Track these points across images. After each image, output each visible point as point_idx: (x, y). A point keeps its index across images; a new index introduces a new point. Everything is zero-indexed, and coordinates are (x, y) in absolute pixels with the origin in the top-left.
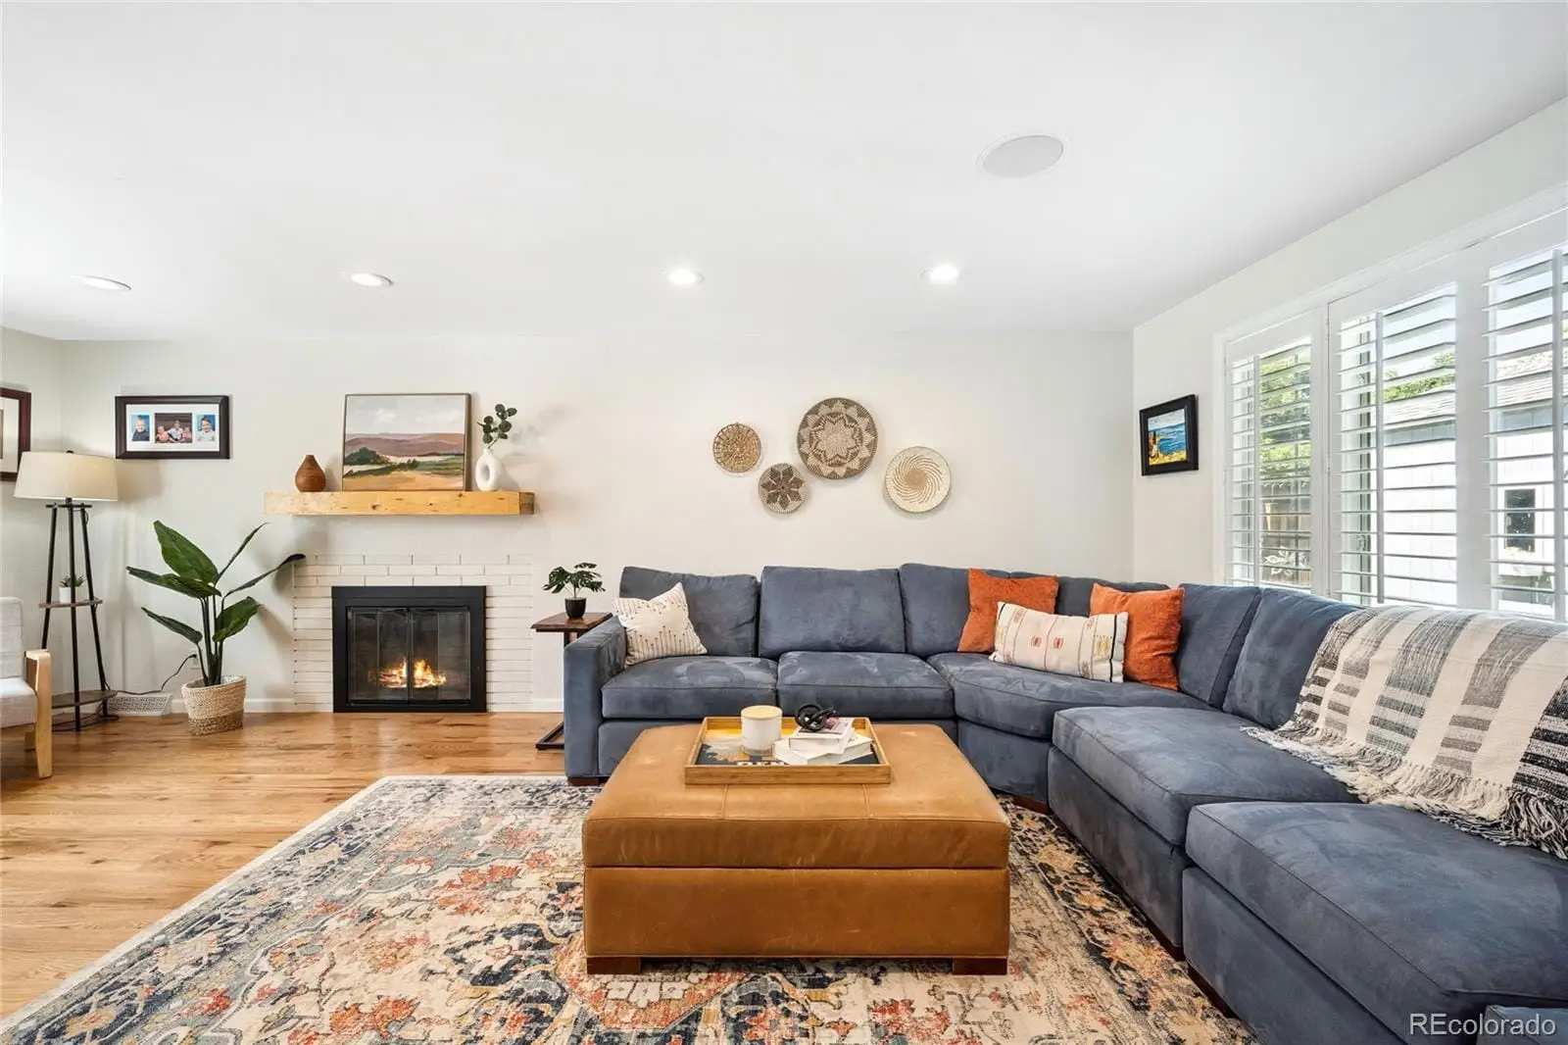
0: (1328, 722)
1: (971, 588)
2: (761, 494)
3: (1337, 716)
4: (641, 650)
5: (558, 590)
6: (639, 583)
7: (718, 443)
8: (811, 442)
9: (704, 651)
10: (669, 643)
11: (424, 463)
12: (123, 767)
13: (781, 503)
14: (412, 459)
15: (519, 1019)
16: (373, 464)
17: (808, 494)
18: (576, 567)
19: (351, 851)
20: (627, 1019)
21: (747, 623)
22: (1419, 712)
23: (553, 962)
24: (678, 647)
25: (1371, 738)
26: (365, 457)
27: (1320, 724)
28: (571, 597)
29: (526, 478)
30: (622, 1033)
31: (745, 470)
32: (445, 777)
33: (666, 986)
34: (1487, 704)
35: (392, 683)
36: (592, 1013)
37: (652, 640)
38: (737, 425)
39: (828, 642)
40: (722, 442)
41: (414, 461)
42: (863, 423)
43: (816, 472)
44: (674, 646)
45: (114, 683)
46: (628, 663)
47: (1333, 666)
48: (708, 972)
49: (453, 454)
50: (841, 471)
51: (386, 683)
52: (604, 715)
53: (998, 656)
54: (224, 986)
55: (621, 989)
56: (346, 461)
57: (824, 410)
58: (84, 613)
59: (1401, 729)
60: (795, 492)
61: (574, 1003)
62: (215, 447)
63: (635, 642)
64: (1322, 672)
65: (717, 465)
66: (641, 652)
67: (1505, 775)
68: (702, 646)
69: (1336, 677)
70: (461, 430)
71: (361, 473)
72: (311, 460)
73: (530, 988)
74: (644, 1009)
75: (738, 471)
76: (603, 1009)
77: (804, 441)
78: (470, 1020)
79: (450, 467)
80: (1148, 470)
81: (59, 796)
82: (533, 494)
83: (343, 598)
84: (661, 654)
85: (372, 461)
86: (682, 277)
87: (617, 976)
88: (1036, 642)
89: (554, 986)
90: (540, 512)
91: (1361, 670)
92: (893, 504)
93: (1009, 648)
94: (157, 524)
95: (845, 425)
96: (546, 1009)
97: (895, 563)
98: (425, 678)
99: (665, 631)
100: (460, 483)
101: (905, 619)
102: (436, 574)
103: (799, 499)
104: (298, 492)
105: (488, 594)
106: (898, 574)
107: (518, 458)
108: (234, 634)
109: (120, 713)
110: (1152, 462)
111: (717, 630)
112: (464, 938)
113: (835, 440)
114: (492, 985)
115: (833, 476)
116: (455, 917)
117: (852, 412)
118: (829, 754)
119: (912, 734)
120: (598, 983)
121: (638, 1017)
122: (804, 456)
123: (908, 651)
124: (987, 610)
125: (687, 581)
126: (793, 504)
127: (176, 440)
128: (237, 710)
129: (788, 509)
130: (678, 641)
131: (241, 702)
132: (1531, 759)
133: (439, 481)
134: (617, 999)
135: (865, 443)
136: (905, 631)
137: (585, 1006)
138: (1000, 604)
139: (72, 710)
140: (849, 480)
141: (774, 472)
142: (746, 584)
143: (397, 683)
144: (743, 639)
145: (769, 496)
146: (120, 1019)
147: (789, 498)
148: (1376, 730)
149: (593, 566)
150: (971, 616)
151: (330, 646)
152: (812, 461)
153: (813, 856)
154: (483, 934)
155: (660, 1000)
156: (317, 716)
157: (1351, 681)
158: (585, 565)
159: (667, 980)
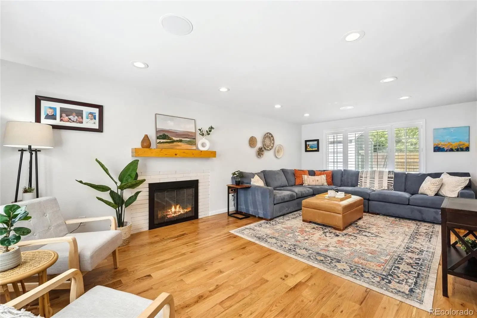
0: (364, 184)
1: (295, 173)
3: (365, 183)
11: (184, 140)
13: (260, 156)
14: (180, 139)
17: (264, 154)
22: (374, 181)
25: (370, 185)
26: (164, 137)
27: (363, 185)
34: (382, 178)
35: (169, 215)
40: (250, 141)
41: (181, 140)
42: (272, 139)
43: (265, 149)
47: (362, 178)
49: (192, 138)
50: (269, 149)
51: (167, 215)
52: (275, 203)
56: (158, 138)
57: (266, 135)
59: (373, 183)
62: (96, 127)
64: (361, 179)
65: (249, 146)
67: (387, 185)
69: (363, 179)
70: (193, 130)
71: (163, 143)
72: (146, 136)
75: (253, 148)
79: (191, 142)
80: (306, 151)
85: (167, 138)
88: (313, 181)
91: (366, 178)
92: (276, 156)
93: (309, 183)
95: (269, 139)
98: (179, 211)
100: (195, 147)
101: (287, 180)
105: (199, 182)
106: (283, 171)
110: (307, 150)
113: (267, 142)
117: (270, 136)
124: (300, 177)
126: (262, 156)
127: (73, 121)
132: (388, 183)
133: (189, 146)
135: (272, 143)
138: (303, 175)
141: (259, 148)
143: (170, 214)
145: (258, 154)
147: (261, 154)
148: (370, 184)
150: (297, 178)
151: (148, 206)
152: (265, 146)
156: (143, 233)
157: (366, 179)
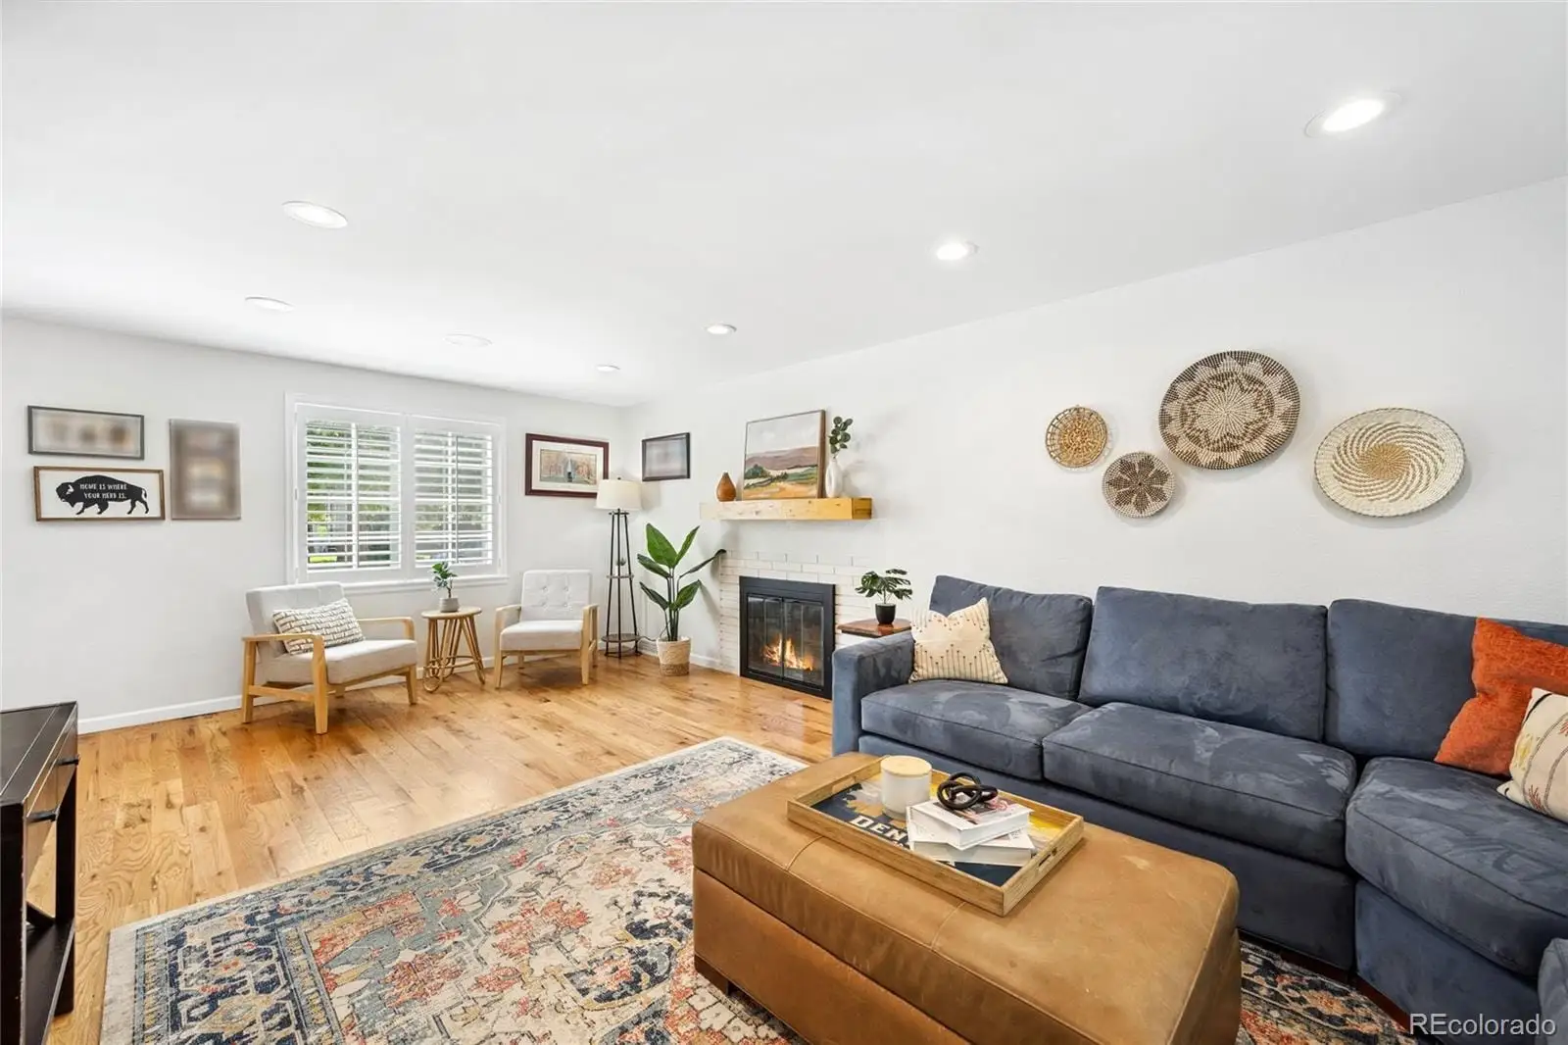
1: (1476, 655)
2: (1108, 495)
4: (924, 665)
5: (871, 594)
6: (949, 595)
7: (1053, 434)
8: (1183, 421)
9: (1005, 680)
10: (956, 664)
11: (791, 475)
12: (619, 688)
13: (1137, 505)
14: (784, 471)
15: (625, 975)
16: (760, 477)
17: (1179, 491)
18: (888, 572)
19: (660, 786)
20: (682, 1030)
21: (1069, 655)
23: (684, 942)
24: (968, 670)
26: (755, 471)
28: (881, 602)
29: (864, 485)
30: (668, 1040)
31: (1085, 464)
32: (758, 749)
33: (737, 1022)
36: (668, 1006)
37: (937, 658)
38: (1077, 409)
39: (1175, 698)
40: (1057, 431)
41: (785, 474)
42: (1274, 383)
43: (1191, 460)
44: (962, 670)
45: (641, 632)
46: (912, 678)
48: (780, 1034)
49: (811, 466)
50: (1233, 457)
51: (770, 659)
52: (863, 727)
53: (1513, 791)
54: (530, 851)
55: (703, 1000)
56: (747, 477)
57: (1204, 373)
58: (625, 582)
60: (1157, 489)
61: (664, 988)
62: (683, 471)
63: (920, 658)
65: (1051, 460)
66: (924, 668)
68: (1001, 674)
70: (817, 444)
71: (754, 485)
72: (726, 477)
73: (652, 955)
74: (701, 1030)
75: (1078, 465)
76: (676, 1008)
77: (1170, 419)
78: (600, 955)
79: (808, 477)
81: (581, 698)
82: (870, 500)
83: (747, 585)
84: (947, 676)
85: (761, 474)
86: (952, 251)
87: (713, 986)
89: (666, 964)
90: (876, 517)
92: (1332, 503)
93: (1538, 782)
94: (649, 526)
95: (1242, 389)
96: (646, 978)
97: (1322, 596)
99: (953, 650)
100: (814, 491)
101: (1328, 686)
102: (802, 572)
103: (1163, 498)
104: (717, 500)
105: (837, 592)
106: (1325, 615)
107: (859, 466)
108: (685, 605)
109: (643, 651)
111: (1024, 658)
112: (654, 888)
113: (1225, 413)
114: (635, 936)
115: (1219, 466)
116: (666, 867)
117: (1254, 368)
118: (947, 845)
119: (1142, 864)
120: (694, 982)
121: (690, 1035)
122: (1171, 440)
123: (1324, 738)
124: (1504, 699)
125: (998, 598)
126: (1154, 506)
128: (683, 662)
129: (1148, 512)
130: (967, 663)
131: (687, 655)
133: (801, 489)
134: (692, 1006)
135: (1277, 412)
136: (1326, 706)
137: (669, 995)
138: (1537, 693)
139: (617, 645)
140: (1245, 470)
141: (1125, 465)
142: (1071, 607)
144: (1059, 674)
145: (1119, 496)
146: (485, 846)
147: (1149, 498)
149: (904, 573)
150: (1469, 706)
151: (738, 623)
152: (1184, 445)
153: (868, 961)
154: (667, 891)
155: (720, 1032)
156: (728, 676)
158: (895, 571)
159: (741, 1018)
